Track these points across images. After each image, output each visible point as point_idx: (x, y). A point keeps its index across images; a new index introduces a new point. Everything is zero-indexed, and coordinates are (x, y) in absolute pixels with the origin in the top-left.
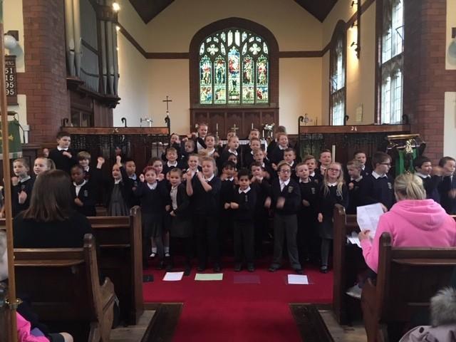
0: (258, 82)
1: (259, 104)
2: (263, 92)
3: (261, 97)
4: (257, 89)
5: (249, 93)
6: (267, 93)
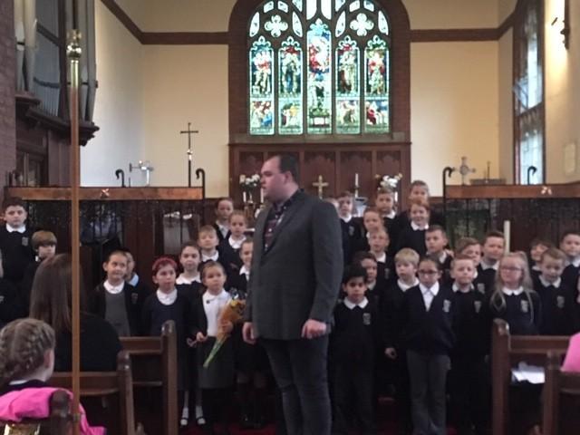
0: (369, 90)
4: (367, 104)
5: (350, 113)
6: (386, 113)
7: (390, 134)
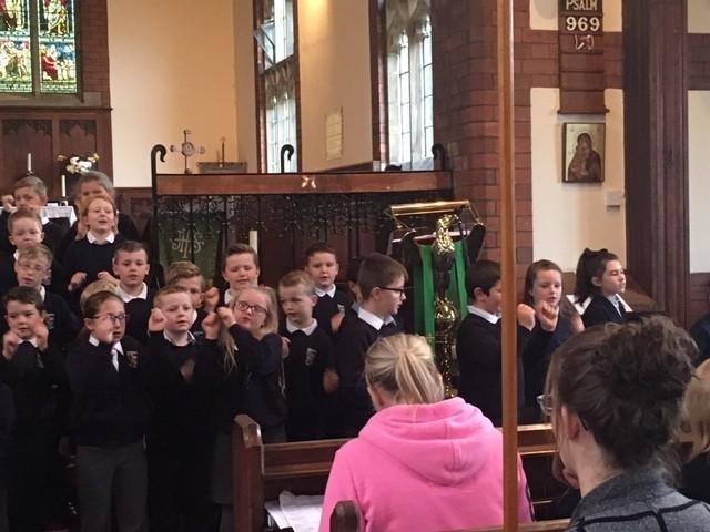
1: (48, 94)
2: (61, 58)
3: (53, 73)
6: (71, 63)
7: (79, 95)
